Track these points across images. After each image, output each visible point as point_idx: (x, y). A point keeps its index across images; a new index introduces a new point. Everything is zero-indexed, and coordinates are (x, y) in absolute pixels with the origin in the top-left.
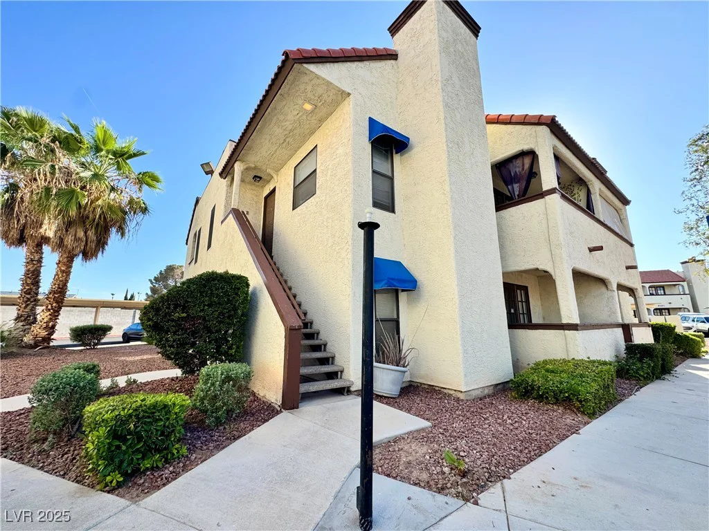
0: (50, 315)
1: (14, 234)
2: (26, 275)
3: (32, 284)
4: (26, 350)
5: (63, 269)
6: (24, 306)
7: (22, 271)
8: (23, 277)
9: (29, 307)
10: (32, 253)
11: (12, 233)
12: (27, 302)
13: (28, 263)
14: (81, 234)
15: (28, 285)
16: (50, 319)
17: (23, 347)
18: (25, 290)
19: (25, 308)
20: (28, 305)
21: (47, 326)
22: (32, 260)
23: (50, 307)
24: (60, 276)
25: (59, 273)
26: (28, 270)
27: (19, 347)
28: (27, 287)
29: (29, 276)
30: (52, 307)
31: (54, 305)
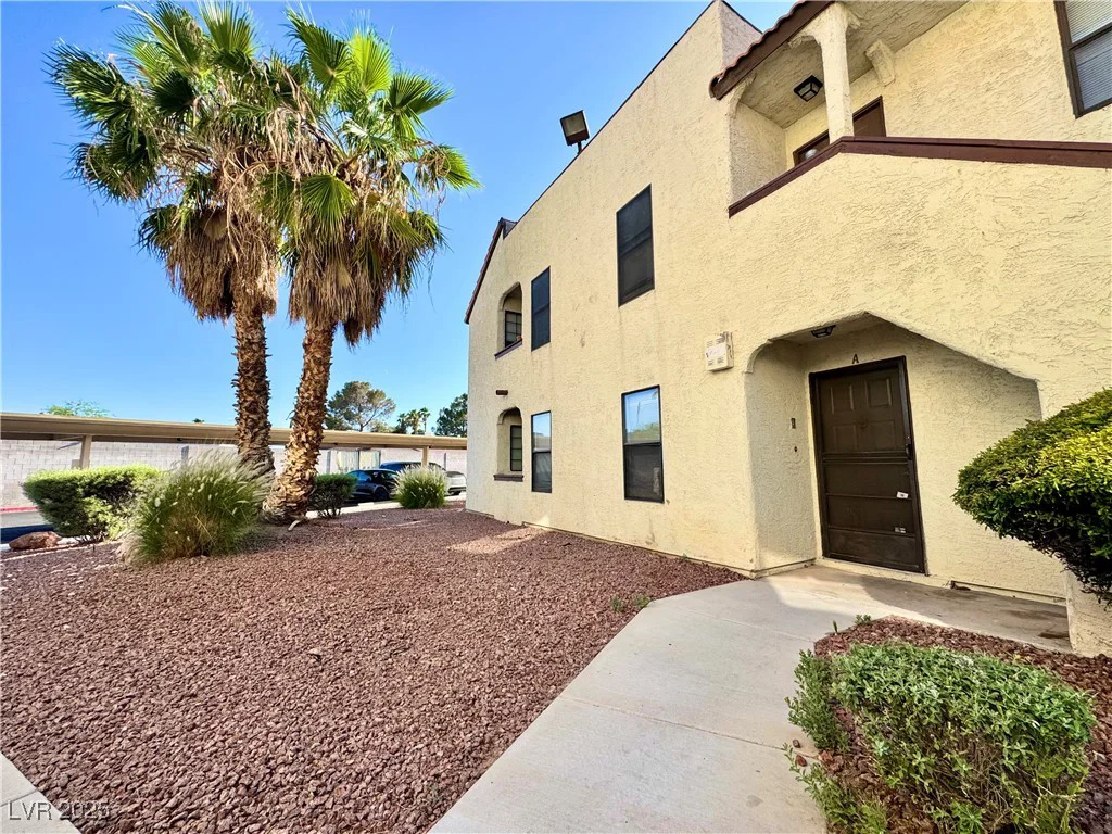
0: (305, 453)
1: (211, 287)
2: (241, 372)
3: (258, 392)
4: (272, 528)
5: (319, 356)
6: (250, 436)
7: (235, 364)
8: (237, 377)
9: (258, 439)
10: (247, 329)
11: (208, 286)
12: (253, 427)
13: (243, 348)
14: (346, 280)
15: (250, 393)
16: (307, 463)
17: (267, 522)
18: (246, 404)
19: (252, 440)
20: (256, 435)
21: (303, 477)
22: (250, 343)
23: (303, 438)
24: (315, 371)
25: (312, 365)
26: (246, 363)
27: (258, 521)
28: (249, 399)
29: (250, 374)
30: (307, 437)
31: (310, 433)
